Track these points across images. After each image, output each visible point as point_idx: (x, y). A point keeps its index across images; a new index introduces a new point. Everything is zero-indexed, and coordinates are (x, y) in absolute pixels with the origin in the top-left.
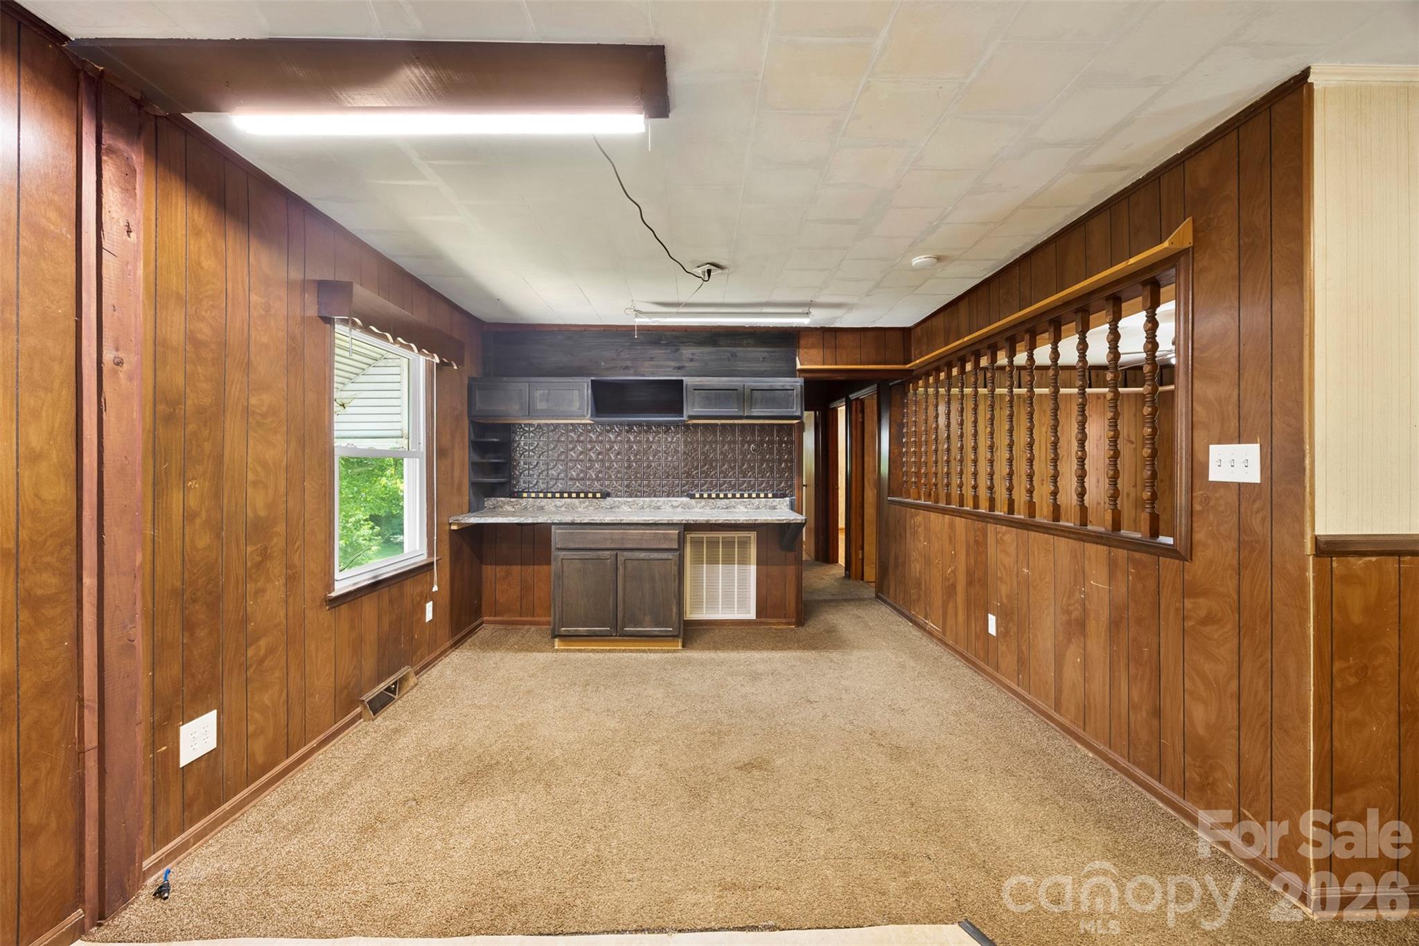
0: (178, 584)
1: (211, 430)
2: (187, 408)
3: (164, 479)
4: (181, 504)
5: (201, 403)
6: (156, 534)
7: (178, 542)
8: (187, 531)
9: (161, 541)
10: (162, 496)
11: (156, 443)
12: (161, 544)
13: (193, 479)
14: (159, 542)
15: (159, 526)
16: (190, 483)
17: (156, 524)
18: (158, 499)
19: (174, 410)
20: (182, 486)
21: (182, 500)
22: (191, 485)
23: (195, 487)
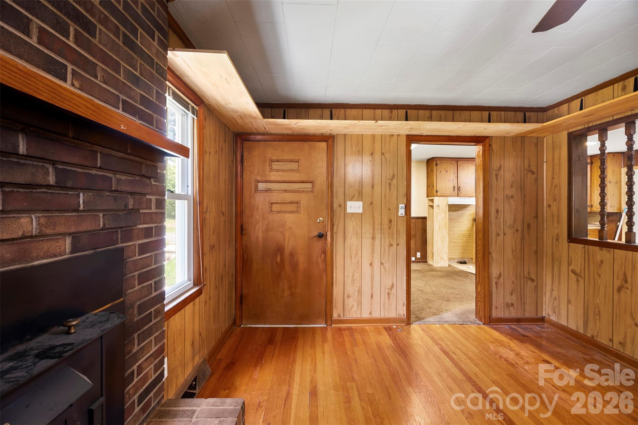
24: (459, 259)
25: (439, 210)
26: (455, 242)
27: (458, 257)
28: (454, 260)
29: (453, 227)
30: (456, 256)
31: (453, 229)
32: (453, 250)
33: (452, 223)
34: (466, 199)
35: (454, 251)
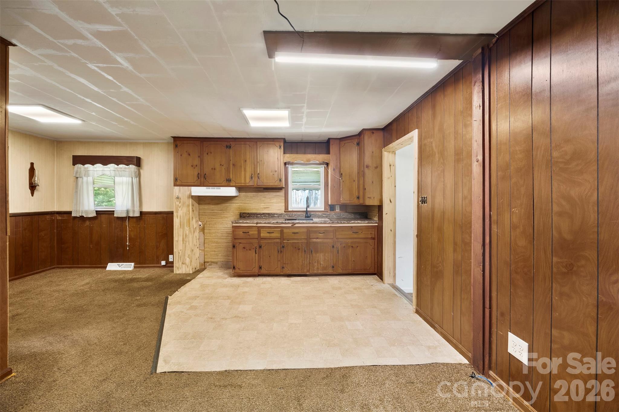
0: (508, 260)
1: (525, 180)
2: (511, 171)
3: (501, 207)
4: (509, 219)
5: (519, 166)
6: (498, 232)
7: (508, 238)
8: (512, 234)
9: (500, 235)
10: (501, 215)
11: (498, 190)
12: (500, 237)
13: (515, 207)
14: (500, 236)
15: (499, 228)
16: (513, 209)
17: (498, 227)
18: (499, 216)
19: (505, 173)
20: (509, 211)
21: (509, 218)
22: (514, 211)
23: (516, 212)
24: (223, 263)
25: (180, 203)
26: (217, 242)
27: (222, 260)
28: (217, 264)
29: (215, 223)
30: (219, 260)
31: (215, 226)
32: (215, 251)
33: (214, 219)
34: (215, 189)
35: (217, 253)
